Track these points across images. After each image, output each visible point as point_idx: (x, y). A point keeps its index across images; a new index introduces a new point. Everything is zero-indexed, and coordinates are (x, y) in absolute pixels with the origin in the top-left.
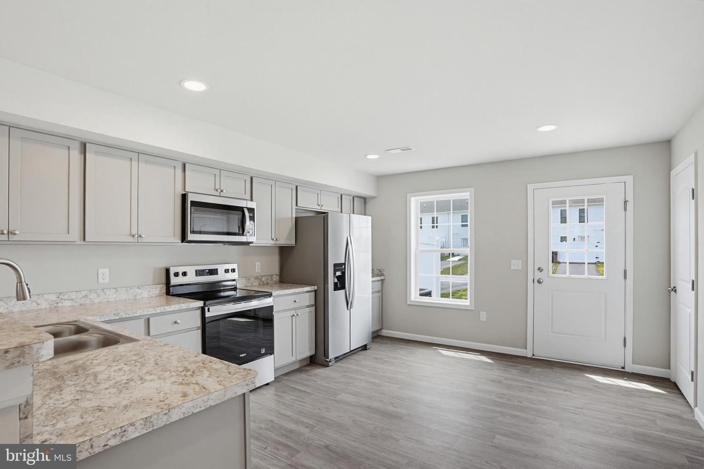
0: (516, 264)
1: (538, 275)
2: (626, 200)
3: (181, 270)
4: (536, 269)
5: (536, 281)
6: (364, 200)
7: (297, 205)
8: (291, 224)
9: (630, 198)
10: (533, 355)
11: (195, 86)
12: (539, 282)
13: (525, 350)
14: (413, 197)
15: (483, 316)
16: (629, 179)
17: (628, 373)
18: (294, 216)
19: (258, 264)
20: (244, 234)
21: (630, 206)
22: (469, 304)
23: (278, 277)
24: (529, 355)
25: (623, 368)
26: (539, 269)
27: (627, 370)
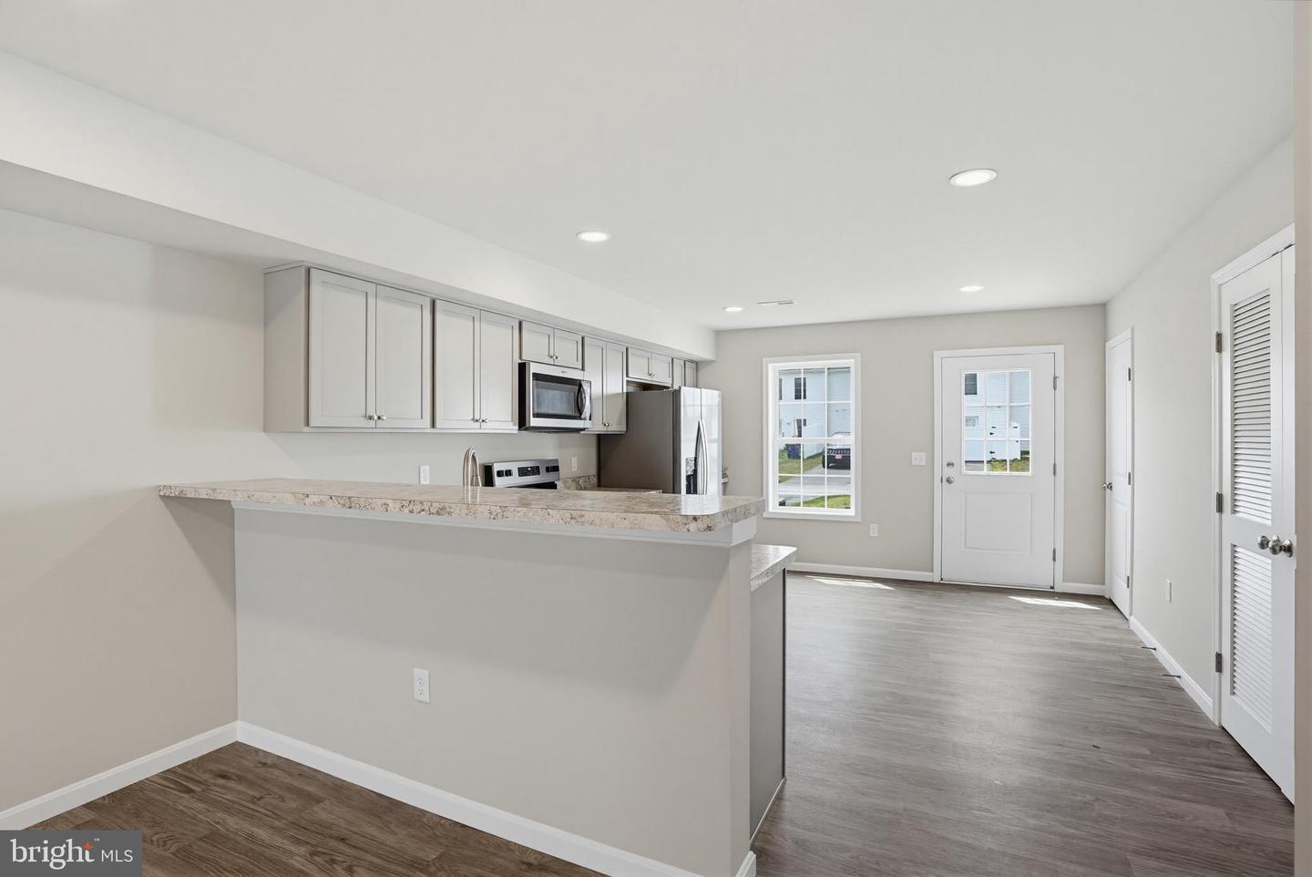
0: (919, 458)
1: (948, 472)
2: (1057, 375)
3: (503, 467)
4: (945, 464)
5: (944, 480)
6: (697, 364)
7: (627, 376)
8: (622, 403)
9: (1061, 373)
10: (942, 579)
11: (594, 237)
12: (949, 481)
13: (931, 574)
14: (771, 363)
15: (874, 531)
16: (1060, 349)
17: (1057, 593)
18: (625, 391)
19: (574, 460)
20: (583, 417)
21: (1060, 383)
22: (853, 514)
23: (595, 479)
24: (937, 580)
25: (1052, 588)
26: (948, 465)
27: (1057, 590)
